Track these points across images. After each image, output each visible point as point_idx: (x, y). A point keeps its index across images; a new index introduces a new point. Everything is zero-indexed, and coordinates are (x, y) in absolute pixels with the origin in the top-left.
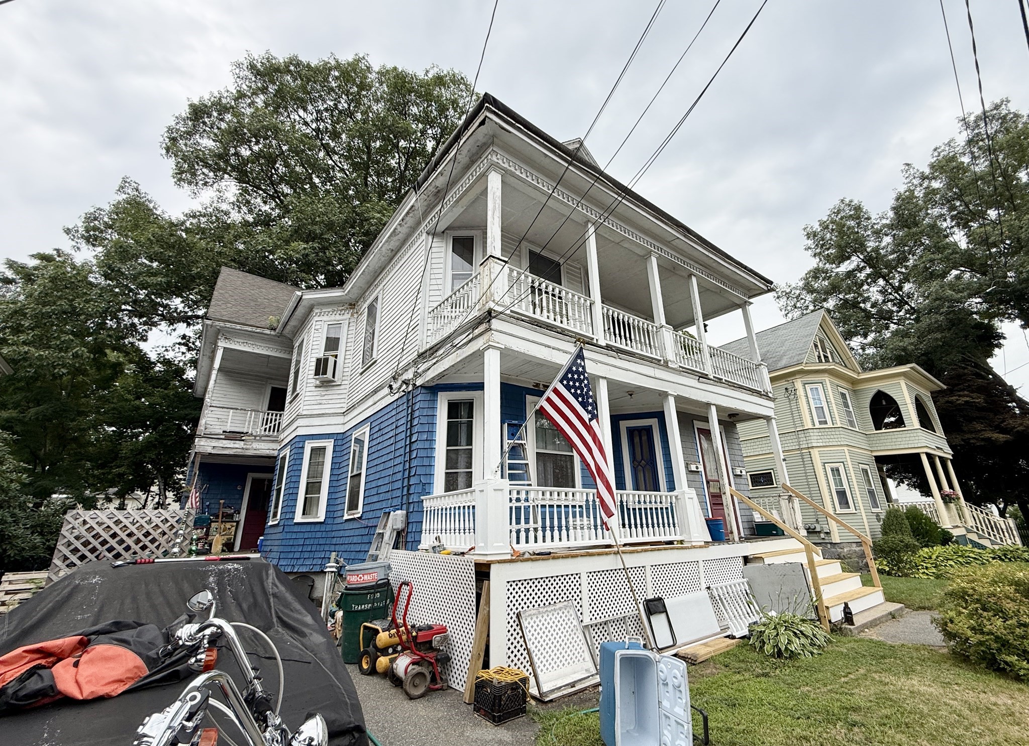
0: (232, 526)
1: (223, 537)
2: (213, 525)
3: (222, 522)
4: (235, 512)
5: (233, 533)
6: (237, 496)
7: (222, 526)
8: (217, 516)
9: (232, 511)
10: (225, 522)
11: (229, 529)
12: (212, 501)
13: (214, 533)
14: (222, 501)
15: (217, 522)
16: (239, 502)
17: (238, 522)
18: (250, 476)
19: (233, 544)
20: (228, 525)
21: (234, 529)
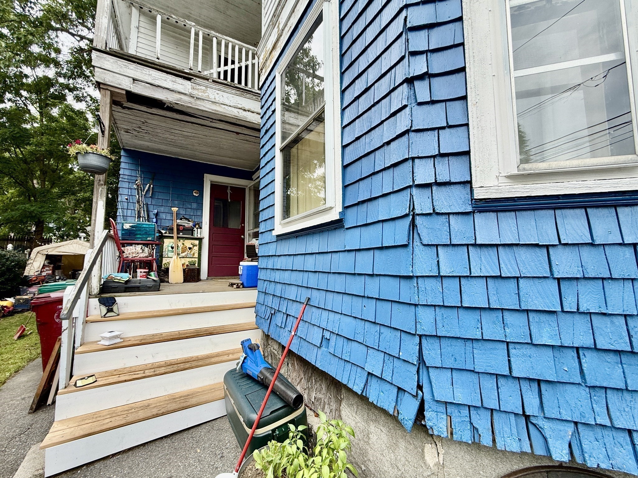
0: (194, 246)
1: (183, 261)
2: (167, 243)
3: (178, 238)
4: (195, 226)
5: (196, 255)
6: (194, 205)
7: (180, 244)
8: (171, 230)
9: (191, 224)
10: (182, 238)
11: (190, 248)
12: (162, 209)
13: (170, 254)
14: (175, 209)
15: (172, 237)
16: (199, 213)
17: (200, 240)
18: (208, 179)
19: (199, 270)
20: (188, 243)
21: (196, 248)
